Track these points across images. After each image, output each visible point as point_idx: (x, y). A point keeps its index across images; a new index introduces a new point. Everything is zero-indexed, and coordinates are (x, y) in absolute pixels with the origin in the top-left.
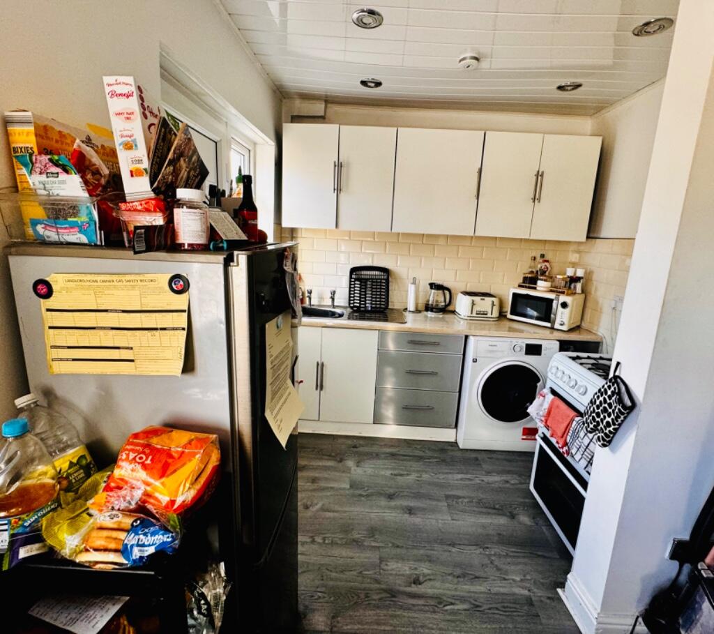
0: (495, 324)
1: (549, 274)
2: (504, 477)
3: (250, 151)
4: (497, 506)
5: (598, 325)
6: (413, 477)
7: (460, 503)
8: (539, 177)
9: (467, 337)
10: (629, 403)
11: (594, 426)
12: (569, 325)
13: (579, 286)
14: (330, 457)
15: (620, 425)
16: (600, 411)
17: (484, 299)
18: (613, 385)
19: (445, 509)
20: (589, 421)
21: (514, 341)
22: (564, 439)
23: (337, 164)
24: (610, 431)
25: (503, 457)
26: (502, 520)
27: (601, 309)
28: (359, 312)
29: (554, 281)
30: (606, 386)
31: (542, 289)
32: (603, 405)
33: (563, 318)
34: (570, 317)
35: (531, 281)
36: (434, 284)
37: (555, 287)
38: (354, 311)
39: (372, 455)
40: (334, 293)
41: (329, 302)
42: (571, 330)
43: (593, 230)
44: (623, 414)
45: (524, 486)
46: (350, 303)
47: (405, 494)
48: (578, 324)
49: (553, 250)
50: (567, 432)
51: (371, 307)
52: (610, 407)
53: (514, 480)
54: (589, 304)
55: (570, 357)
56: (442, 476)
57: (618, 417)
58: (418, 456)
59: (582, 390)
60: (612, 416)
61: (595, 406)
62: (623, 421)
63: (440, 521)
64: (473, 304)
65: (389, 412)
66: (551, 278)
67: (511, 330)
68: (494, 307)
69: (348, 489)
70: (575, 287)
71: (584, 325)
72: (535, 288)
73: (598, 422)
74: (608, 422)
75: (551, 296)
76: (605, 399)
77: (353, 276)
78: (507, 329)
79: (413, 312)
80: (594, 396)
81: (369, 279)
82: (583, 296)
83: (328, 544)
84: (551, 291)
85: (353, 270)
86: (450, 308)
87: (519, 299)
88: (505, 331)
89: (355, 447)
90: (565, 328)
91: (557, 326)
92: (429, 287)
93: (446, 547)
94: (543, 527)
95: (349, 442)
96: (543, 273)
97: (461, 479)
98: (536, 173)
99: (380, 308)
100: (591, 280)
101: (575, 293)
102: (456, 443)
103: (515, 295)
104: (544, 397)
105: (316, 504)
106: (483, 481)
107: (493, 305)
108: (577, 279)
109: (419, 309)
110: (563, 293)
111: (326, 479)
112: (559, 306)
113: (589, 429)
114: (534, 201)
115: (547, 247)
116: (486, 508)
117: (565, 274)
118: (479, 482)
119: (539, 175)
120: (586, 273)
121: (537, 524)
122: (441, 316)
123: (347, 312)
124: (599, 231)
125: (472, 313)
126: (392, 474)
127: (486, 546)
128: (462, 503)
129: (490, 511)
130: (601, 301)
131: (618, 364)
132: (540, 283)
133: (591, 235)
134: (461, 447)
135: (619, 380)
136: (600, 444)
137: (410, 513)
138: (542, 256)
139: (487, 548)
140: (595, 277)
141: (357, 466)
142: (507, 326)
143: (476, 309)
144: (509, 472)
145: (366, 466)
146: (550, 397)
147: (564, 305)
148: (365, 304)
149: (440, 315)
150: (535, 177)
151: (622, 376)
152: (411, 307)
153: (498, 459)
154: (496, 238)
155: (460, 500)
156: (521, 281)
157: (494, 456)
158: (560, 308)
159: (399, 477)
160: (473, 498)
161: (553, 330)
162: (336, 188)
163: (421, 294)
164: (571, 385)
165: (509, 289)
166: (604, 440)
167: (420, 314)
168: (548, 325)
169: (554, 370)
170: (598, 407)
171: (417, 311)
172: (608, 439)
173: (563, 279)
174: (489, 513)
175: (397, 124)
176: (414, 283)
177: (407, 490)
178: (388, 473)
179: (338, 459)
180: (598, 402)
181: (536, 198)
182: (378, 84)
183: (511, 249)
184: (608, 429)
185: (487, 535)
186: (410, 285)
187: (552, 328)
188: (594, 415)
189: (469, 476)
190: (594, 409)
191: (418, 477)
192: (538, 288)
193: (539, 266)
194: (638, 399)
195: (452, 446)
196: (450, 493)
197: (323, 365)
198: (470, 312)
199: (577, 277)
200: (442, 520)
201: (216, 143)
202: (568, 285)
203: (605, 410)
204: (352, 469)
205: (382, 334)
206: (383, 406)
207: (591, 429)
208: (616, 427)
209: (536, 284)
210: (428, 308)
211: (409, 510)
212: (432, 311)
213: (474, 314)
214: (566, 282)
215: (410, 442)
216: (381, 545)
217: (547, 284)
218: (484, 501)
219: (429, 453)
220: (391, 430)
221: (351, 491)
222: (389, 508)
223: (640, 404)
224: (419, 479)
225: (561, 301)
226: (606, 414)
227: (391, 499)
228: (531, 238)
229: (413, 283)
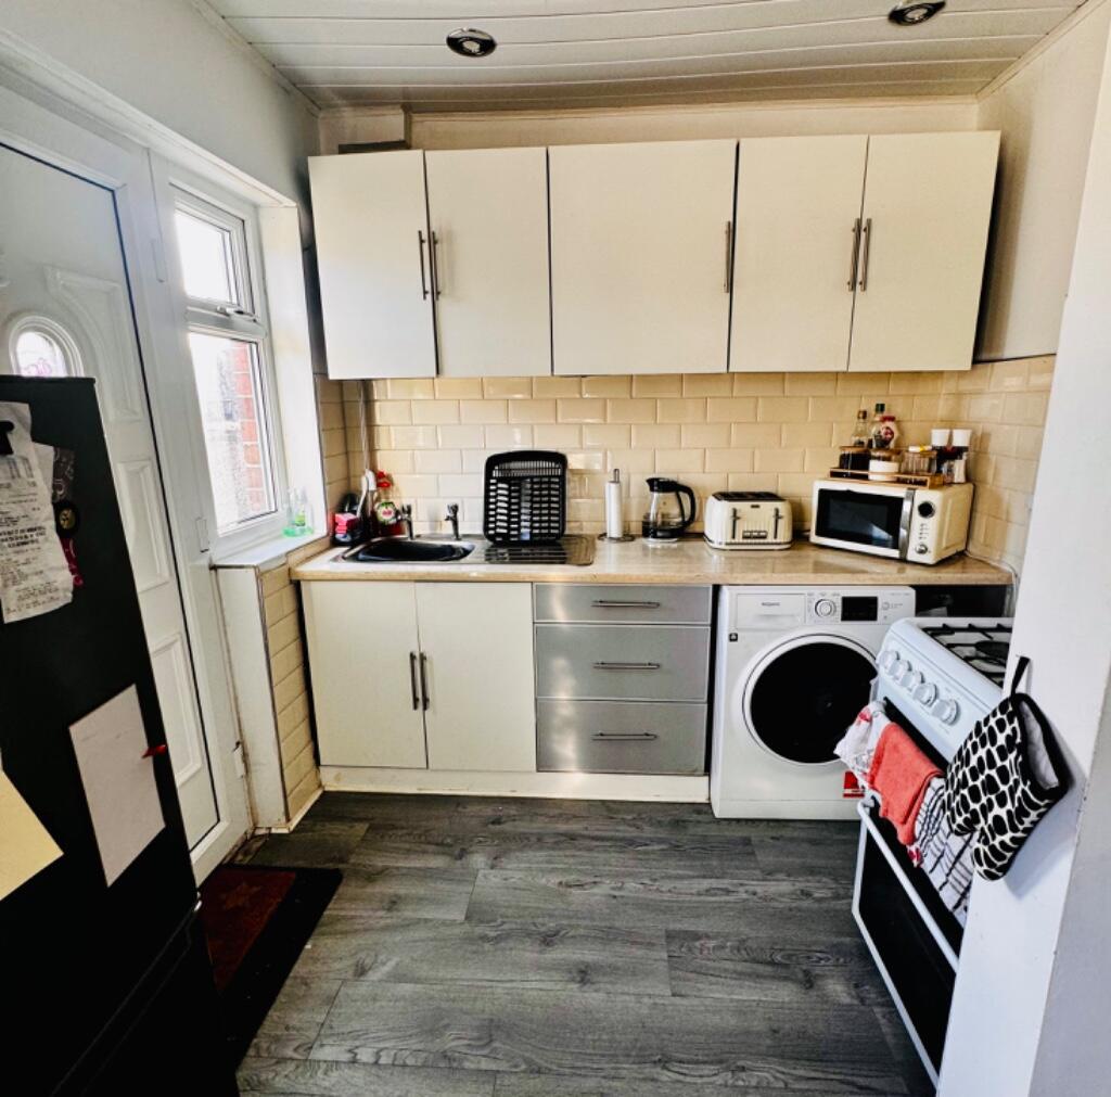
0: (785, 557)
1: (897, 445)
2: (801, 884)
3: (243, 221)
4: (778, 958)
5: (1003, 551)
6: (605, 888)
7: (697, 952)
8: (863, 235)
9: (717, 589)
10: (1051, 778)
11: (966, 820)
12: (938, 554)
13: (959, 467)
14: (442, 846)
15: (1028, 831)
16: (978, 783)
17: (757, 506)
18: (1011, 722)
19: (662, 966)
20: (954, 805)
21: (817, 592)
22: (908, 825)
23: (425, 237)
24: (1002, 843)
25: (803, 834)
26: (785, 994)
27: (1008, 513)
28: (505, 545)
29: (903, 457)
30: (992, 722)
31: (880, 479)
32: (987, 771)
33: (924, 536)
34: (940, 535)
35: (855, 463)
36: (657, 479)
37: (906, 473)
38: (497, 545)
39: (528, 839)
40: (455, 509)
41: (448, 528)
42: (943, 563)
43: (985, 345)
44: (1035, 807)
45: (840, 904)
46: (486, 529)
47: (582, 931)
48: (961, 547)
49: (907, 395)
50: (914, 811)
51: (531, 533)
52: (1005, 780)
53: (821, 889)
54: (982, 506)
55: (926, 630)
56: (667, 885)
57: (1021, 813)
58: (622, 839)
59: (948, 712)
60: (1009, 806)
61: (967, 770)
62: (1035, 823)
63: (646, 1000)
64: (735, 517)
65: (568, 748)
66: (898, 453)
67: (819, 568)
68: (780, 521)
69: (461, 924)
70: (950, 470)
71: (975, 550)
72: (865, 478)
73: (974, 812)
74: (997, 819)
75: (898, 491)
76: (989, 753)
77: (495, 474)
78: (811, 566)
79: (618, 540)
80: (966, 743)
81: (527, 477)
82: (969, 487)
83: (385, 1066)
84: (899, 481)
85: (493, 462)
86: (695, 527)
87: (834, 505)
88: (805, 571)
89: (497, 821)
90: (929, 559)
91: (912, 555)
92: (647, 486)
93: (649, 1070)
94: (877, 1010)
95: (488, 811)
96: (883, 443)
97: (708, 892)
98: (853, 225)
99: (550, 534)
100: (986, 453)
101: (951, 484)
102: (709, 805)
103: (823, 494)
104: (870, 721)
105: (384, 964)
106: (755, 894)
107: (777, 517)
108: (956, 453)
109: (633, 532)
110: (923, 483)
111: (420, 900)
112: (916, 512)
113: (954, 827)
114: (853, 288)
115: (893, 388)
116: (755, 961)
117: (929, 443)
118: (745, 896)
119: (862, 230)
120: (973, 438)
121: (862, 1000)
122: (675, 545)
123: (481, 546)
124: (1000, 347)
125: (734, 537)
126: (561, 883)
127: (740, 1063)
128: (701, 952)
129: (761, 969)
130: (1006, 495)
131: (1024, 662)
132: (874, 465)
133: (985, 356)
134: (717, 814)
135: (1026, 707)
136: (981, 869)
137: (583, 982)
138: (880, 408)
139: (743, 1069)
140: (994, 445)
141: (492, 867)
142: (811, 561)
143: (742, 527)
144: (812, 871)
145: (509, 867)
146: (882, 722)
147: (926, 510)
148: (518, 529)
149: (673, 544)
150: (852, 235)
151: (1034, 696)
152: (614, 530)
153: (792, 840)
154: (784, 373)
155: (697, 944)
156: (837, 465)
157: (787, 832)
158: (917, 519)
159: (575, 891)
160: (727, 937)
161: (905, 565)
162: (428, 287)
163: (634, 503)
164: (925, 699)
165: (812, 481)
166: (990, 864)
167: (631, 544)
168: (895, 553)
169: (890, 660)
170: (975, 774)
171: (627, 537)
172: (999, 864)
173: (923, 454)
174: (758, 976)
175: (546, 140)
176: (616, 481)
177: (587, 922)
178: (554, 880)
179: (457, 852)
180: (974, 762)
181: (856, 282)
182: (487, 46)
183: (814, 397)
184: (999, 838)
185: (747, 1033)
186: (607, 485)
187: (903, 560)
188: (965, 792)
189: (725, 883)
190: (964, 775)
191: (613, 889)
192: (871, 477)
193: (874, 430)
194: (1077, 764)
195: (699, 812)
196: (678, 926)
197: (423, 658)
198: (730, 534)
199: (954, 448)
200: (650, 996)
201: (112, 191)
202: (935, 468)
203: (990, 785)
204: (481, 873)
205: (540, 590)
206: (555, 737)
207: (959, 826)
208: (1019, 835)
209: (866, 467)
210: (649, 530)
211: (582, 972)
212: (655, 537)
213: (739, 539)
214: (931, 460)
215: (612, 806)
216: (503, 1066)
217: (890, 467)
218: (749, 943)
219: (648, 831)
220: (574, 783)
221: (467, 927)
222: (539, 967)
223: (1084, 779)
224: (616, 893)
225: (918, 502)
226: (993, 797)
227: (548, 945)
228: (853, 368)
229: (614, 482)
